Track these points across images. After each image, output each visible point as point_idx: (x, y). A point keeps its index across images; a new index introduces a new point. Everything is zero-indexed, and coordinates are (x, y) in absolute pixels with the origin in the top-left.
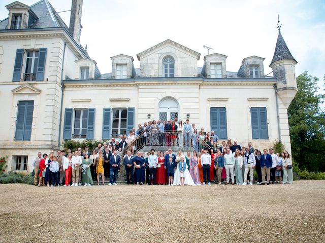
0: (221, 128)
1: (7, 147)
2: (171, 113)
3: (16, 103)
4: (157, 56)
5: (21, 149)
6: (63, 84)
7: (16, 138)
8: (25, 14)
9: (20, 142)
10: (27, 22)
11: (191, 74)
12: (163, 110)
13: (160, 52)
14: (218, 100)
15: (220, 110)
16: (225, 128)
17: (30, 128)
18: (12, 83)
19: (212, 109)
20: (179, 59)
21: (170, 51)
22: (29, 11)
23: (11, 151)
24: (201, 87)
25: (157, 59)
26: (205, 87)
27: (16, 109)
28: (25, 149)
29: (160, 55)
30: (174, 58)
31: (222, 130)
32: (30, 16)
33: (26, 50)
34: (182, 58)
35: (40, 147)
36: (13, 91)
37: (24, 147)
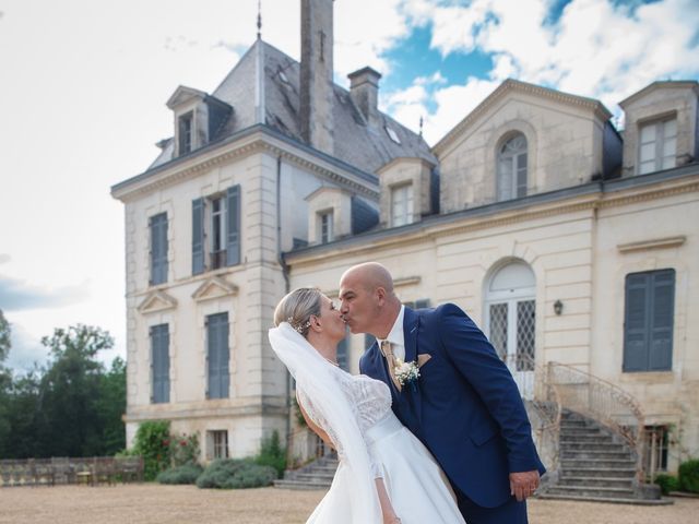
0: (657, 336)
1: (197, 414)
2: (519, 303)
3: (201, 321)
4: (482, 140)
5: (217, 417)
6: (283, 263)
7: (209, 395)
8: (198, 111)
9: (214, 403)
10: (206, 128)
11: (571, 176)
12: (498, 297)
13: (487, 126)
14: (650, 248)
15: (657, 279)
16: (668, 335)
17: (226, 372)
18: (192, 279)
19: (632, 279)
20: (540, 134)
21: (514, 116)
22: (205, 100)
23: (203, 422)
24: (602, 214)
25: (481, 151)
26: (616, 211)
27: (203, 333)
28: (223, 417)
29: (488, 135)
30: (526, 134)
31: (658, 342)
32: (210, 111)
33: (209, 198)
34: (547, 129)
35: (243, 411)
36: (194, 296)
37: (219, 412)
